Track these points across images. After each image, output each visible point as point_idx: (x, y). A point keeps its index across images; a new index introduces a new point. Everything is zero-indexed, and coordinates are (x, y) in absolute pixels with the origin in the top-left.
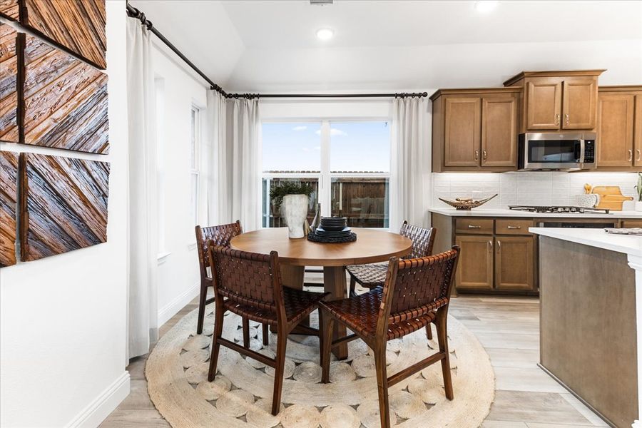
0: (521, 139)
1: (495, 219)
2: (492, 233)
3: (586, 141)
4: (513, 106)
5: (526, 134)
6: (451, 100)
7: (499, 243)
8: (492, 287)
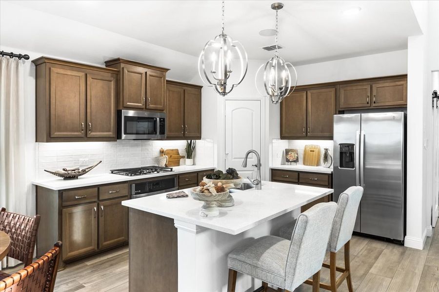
0: (119, 113)
1: (98, 187)
2: (96, 200)
3: (160, 119)
4: (112, 84)
5: (123, 111)
6: (55, 70)
7: (102, 207)
8: (96, 249)
